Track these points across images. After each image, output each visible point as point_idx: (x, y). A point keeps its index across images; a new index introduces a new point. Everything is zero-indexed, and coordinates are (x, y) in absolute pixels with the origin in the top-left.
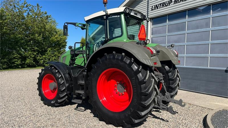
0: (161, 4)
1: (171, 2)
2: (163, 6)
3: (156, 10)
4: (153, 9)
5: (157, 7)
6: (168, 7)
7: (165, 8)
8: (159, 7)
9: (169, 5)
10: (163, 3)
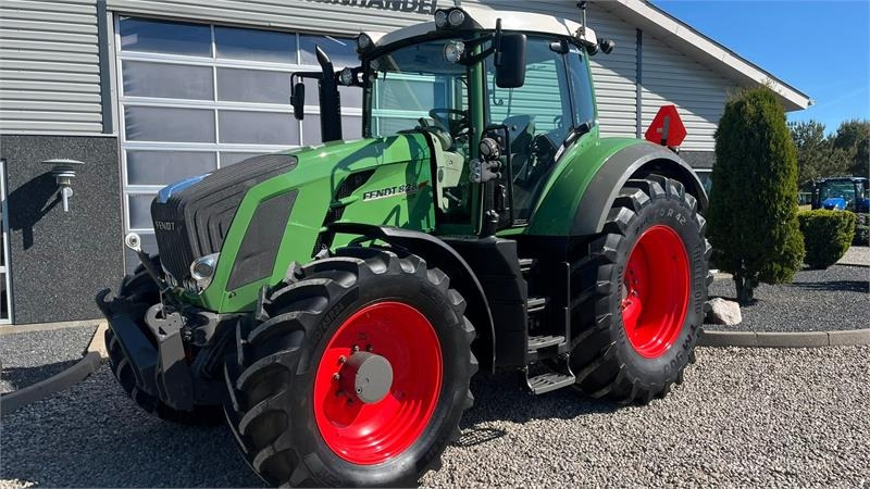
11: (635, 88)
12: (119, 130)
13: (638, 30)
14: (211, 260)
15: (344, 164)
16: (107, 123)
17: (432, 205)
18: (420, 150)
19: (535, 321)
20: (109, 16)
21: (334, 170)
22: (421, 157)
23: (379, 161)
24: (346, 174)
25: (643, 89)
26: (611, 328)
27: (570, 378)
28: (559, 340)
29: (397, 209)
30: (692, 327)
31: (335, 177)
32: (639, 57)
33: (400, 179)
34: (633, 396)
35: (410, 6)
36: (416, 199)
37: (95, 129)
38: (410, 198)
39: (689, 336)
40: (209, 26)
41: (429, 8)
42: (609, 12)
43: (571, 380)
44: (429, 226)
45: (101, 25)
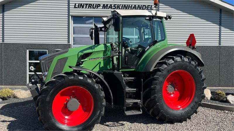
0: (88, 4)
1: (99, 6)
2: (90, 7)
3: (81, 9)
4: (76, 6)
5: (81, 6)
6: (95, 9)
7: (92, 9)
8: (85, 7)
9: (97, 8)
10: (90, 4)
11: (219, 27)
12: (71, 42)
13: (220, 9)
14: (46, 73)
15: (82, 51)
16: (69, 41)
17: (111, 62)
18: (108, 48)
19: (133, 95)
20: (70, 17)
21: (79, 53)
22: (108, 49)
23: (93, 50)
24: (82, 54)
25: (222, 27)
26: (156, 99)
27: (140, 112)
28: (138, 101)
29: (100, 63)
30: (195, 102)
31: (79, 55)
32: (220, 17)
33: (101, 55)
34: (167, 120)
35: (144, 8)
36: (106, 61)
37: (66, 43)
38: (104, 60)
39: (194, 105)
40: (93, 17)
41: (150, 8)
42: (209, 4)
43: (141, 113)
44: (110, 67)
45: (69, 19)
